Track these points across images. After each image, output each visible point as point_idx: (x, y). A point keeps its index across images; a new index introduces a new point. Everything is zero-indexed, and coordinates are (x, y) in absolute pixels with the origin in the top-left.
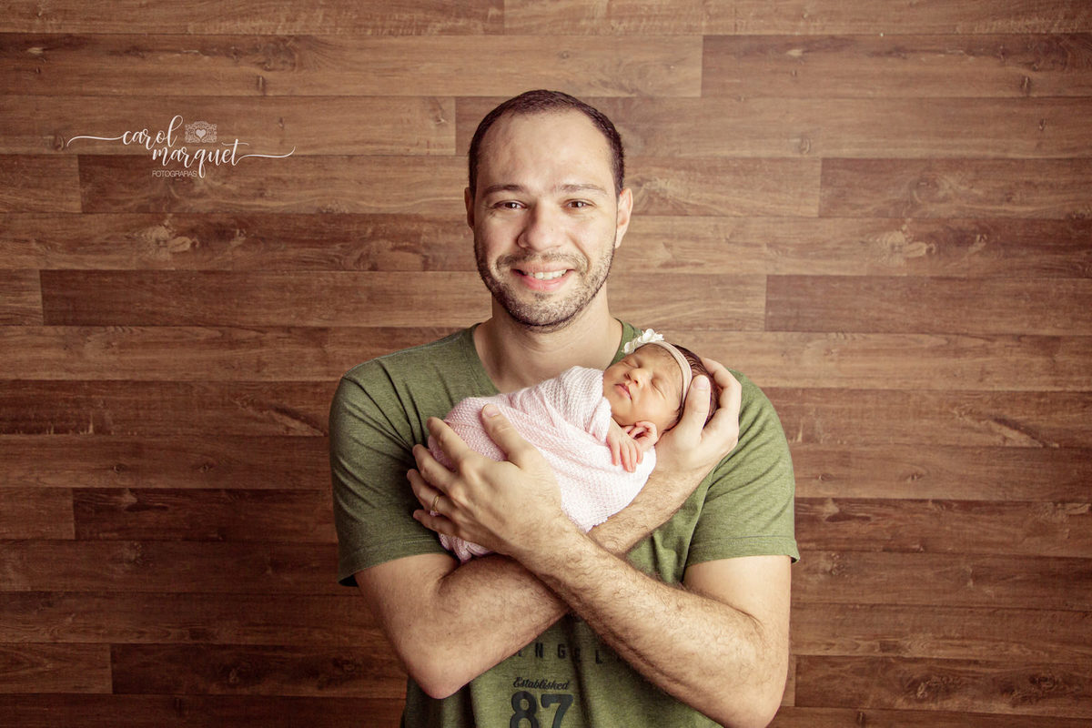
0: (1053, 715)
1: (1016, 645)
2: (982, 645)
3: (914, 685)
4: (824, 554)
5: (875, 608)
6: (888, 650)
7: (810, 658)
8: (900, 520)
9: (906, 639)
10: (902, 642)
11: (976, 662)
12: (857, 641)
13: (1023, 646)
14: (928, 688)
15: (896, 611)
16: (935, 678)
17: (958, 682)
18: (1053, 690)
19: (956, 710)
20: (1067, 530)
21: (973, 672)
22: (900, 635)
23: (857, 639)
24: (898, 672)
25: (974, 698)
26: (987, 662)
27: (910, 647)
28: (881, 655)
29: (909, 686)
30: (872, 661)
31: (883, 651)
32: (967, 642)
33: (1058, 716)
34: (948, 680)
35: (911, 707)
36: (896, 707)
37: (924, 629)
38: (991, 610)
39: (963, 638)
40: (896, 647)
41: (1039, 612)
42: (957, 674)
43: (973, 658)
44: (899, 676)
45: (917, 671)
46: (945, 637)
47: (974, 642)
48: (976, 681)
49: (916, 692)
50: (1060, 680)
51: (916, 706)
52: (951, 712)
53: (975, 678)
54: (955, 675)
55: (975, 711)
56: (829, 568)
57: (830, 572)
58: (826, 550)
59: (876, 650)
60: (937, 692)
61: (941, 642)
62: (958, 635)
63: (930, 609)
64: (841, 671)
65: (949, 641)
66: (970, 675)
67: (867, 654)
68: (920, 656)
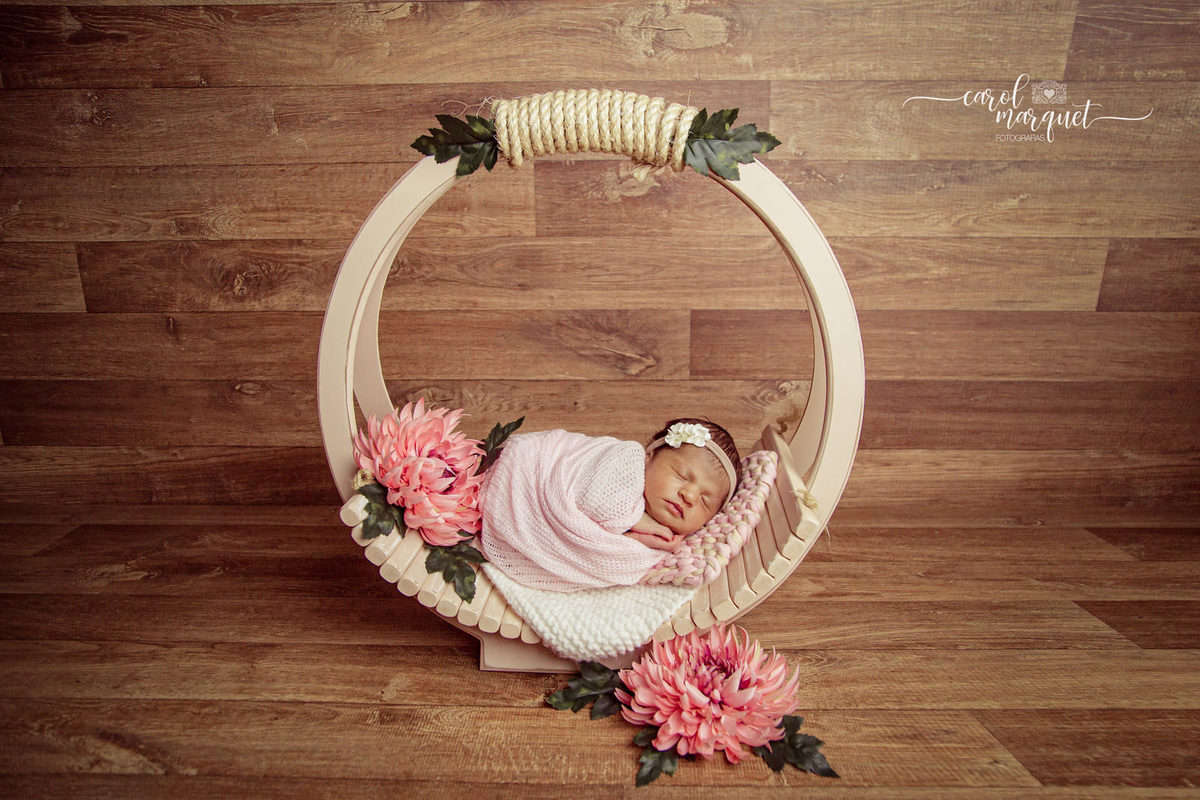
0: (403, 308)
1: (345, 216)
2: (302, 218)
3: (228, 278)
4: (76, 93)
5: (161, 171)
6: (187, 231)
7: (91, 245)
8: (168, 39)
9: (207, 215)
10: (203, 219)
11: (299, 242)
12: (146, 220)
13: (353, 216)
14: (247, 280)
15: (187, 175)
16: (253, 268)
17: (281, 270)
18: (397, 275)
19: (285, 309)
20: (387, 44)
21: (297, 256)
22: (198, 208)
23: (145, 217)
24: (206, 261)
25: (304, 291)
26: (313, 241)
27: (214, 224)
28: (180, 237)
29: (222, 280)
30: (170, 247)
31: (181, 232)
32: (284, 215)
33: (408, 309)
34: (269, 269)
35: (229, 308)
36: (211, 309)
37: (227, 199)
38: (307, 168)
39: (278, 209)
40: (196, 226)
41: (366, 167)
42: (278, 260)
43: (294, 237)
44: (209, 265)
45: (229, 259)
46: (256, 210)
47: (293, 214)
48: (303, 268)
49: (233, 287)
50: (406, 260)
51: (237, 306)
52: (280, 312)
53: (301, 264)
54: (276, 262)
55: (308, 309)
56: (89, 116)
57: (91, 120)
58: (79, 88)
59: (173, 232)
60: (259, 285)
61: (252, 215)
62: (270, 205)
63: (231, 169)
64: (135, 263)
65: (261, 215)
66: (294, 260)
67: (161, 238)
68: (228, 237)
